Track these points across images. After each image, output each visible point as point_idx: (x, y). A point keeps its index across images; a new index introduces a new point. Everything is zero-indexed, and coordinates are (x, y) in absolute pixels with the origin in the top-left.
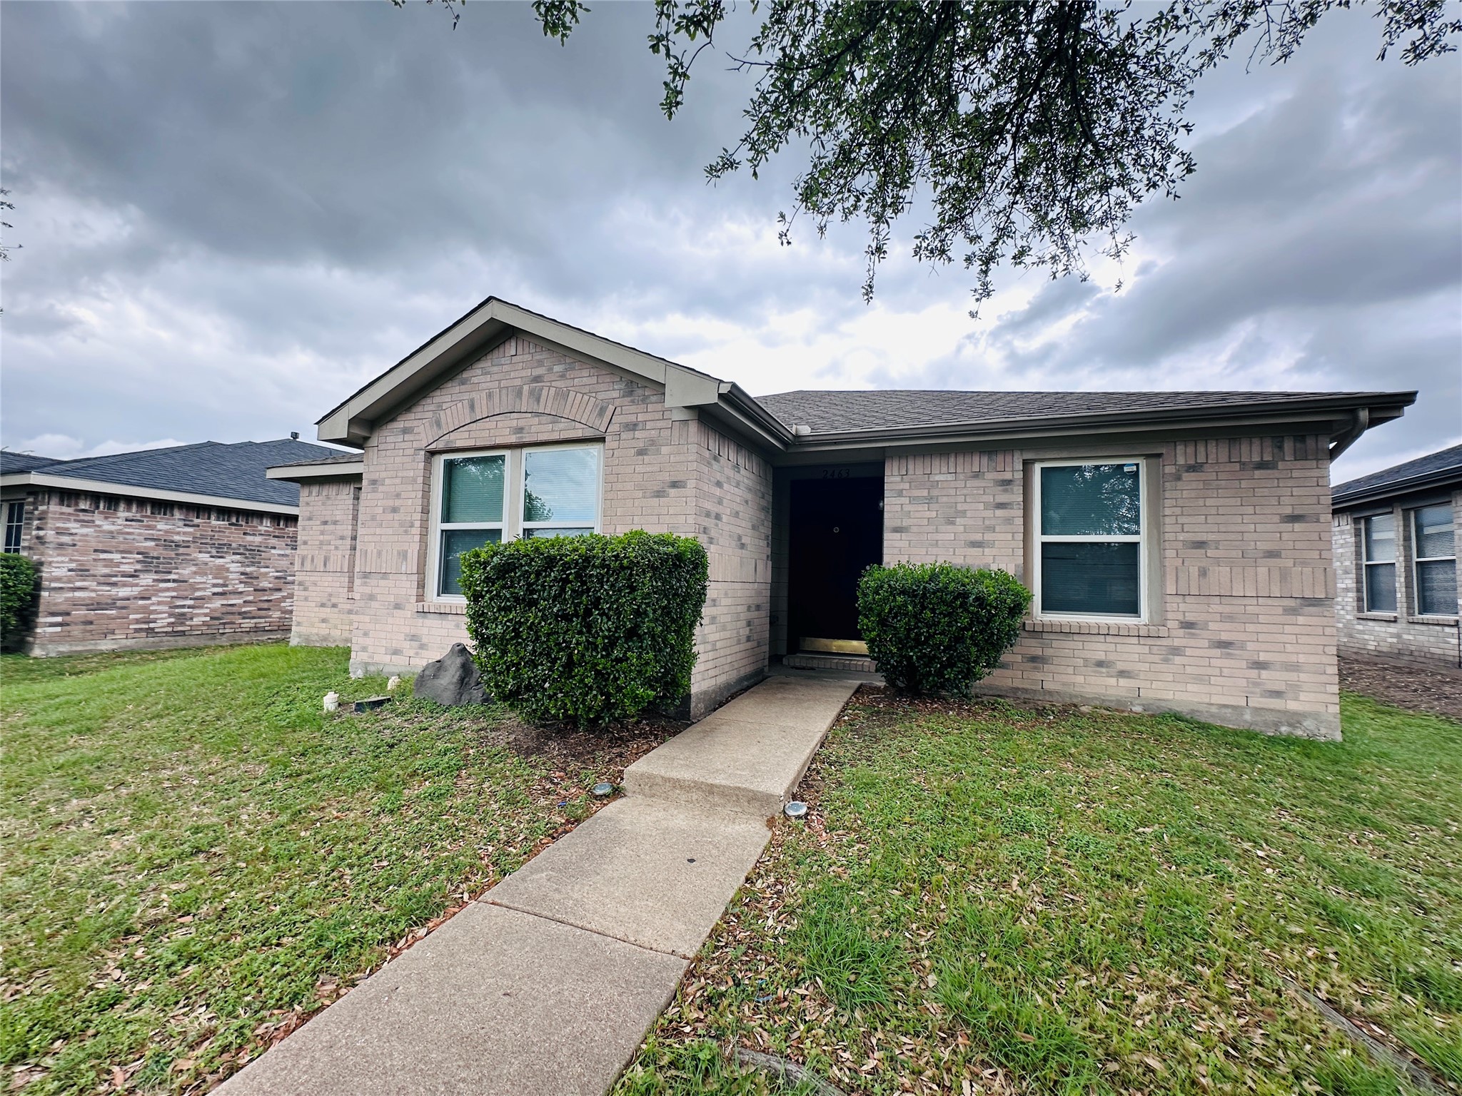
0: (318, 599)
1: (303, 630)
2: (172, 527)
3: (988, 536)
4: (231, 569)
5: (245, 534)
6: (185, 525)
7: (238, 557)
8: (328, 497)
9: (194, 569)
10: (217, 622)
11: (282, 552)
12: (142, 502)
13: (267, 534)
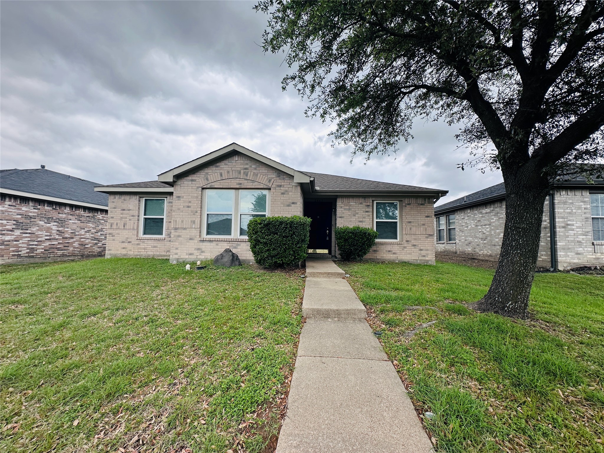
0: (121, 240)
1: (112, 252)
2: (28, 209)
3: (364, 220)
4: (53, 229)
5: (59, 213)
6: (34, 209)
7: (56, 223)
8: (125, 200)
9: (37, 228)
10: (47, 252)
11: (74, 222)
12: (16, 197)
13: (68, 214)
